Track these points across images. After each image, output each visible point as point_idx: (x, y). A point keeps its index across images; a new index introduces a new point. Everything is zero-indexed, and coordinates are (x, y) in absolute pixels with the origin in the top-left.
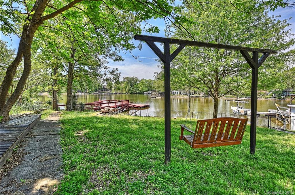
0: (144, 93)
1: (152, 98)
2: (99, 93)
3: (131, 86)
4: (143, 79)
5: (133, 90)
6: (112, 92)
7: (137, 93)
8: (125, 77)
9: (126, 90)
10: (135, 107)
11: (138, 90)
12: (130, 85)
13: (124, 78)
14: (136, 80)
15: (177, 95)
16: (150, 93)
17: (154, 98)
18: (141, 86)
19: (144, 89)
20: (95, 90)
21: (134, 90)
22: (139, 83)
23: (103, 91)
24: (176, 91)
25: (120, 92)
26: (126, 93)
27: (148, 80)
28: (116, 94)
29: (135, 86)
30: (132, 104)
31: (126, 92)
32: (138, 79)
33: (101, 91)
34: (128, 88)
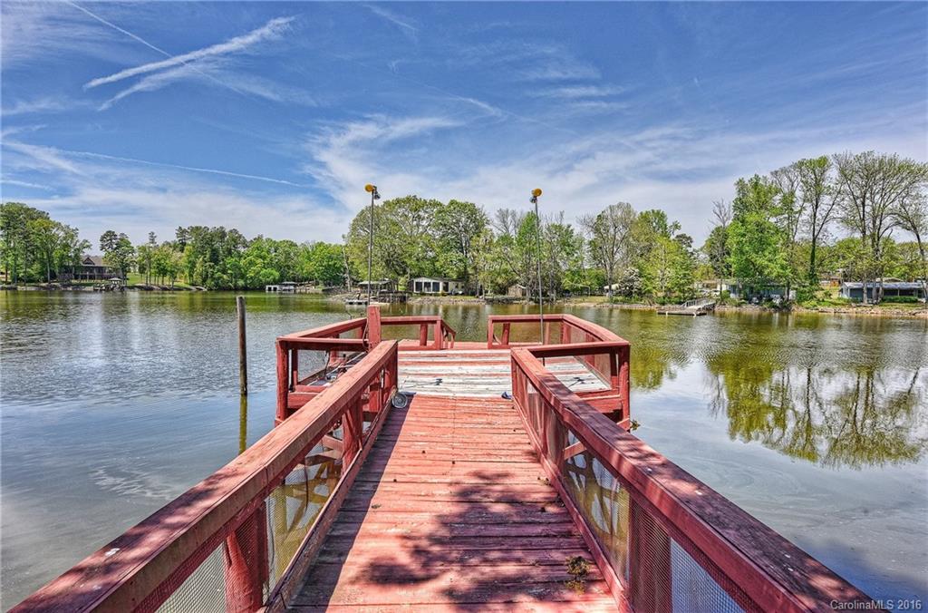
0: (267, 287)
2: (65, 286)
3: (215, 258)
4: (259, 238)
6: (129, 283)
7: (236, 289)
8: (185, 227)
9: (191, 275)
11: (243, 276)
12: (208, 256)
13: (182, 232)
14: (232, 239)
15: (435, 295)
16: (291, 287)
18: (252, 263)
19: (264, 275)
20: (42, 273)
21: (225, 276)
22: (242, 250)
23: (84, 277)
24: (431, 281)
25: (167, 282)
26: (193, 288)
27: (277, 241)
28: (149, 289)
29: (230, 261)
31: (193, 285)
32: (240, 236)
33: (76, 278)
34: (199, 268)
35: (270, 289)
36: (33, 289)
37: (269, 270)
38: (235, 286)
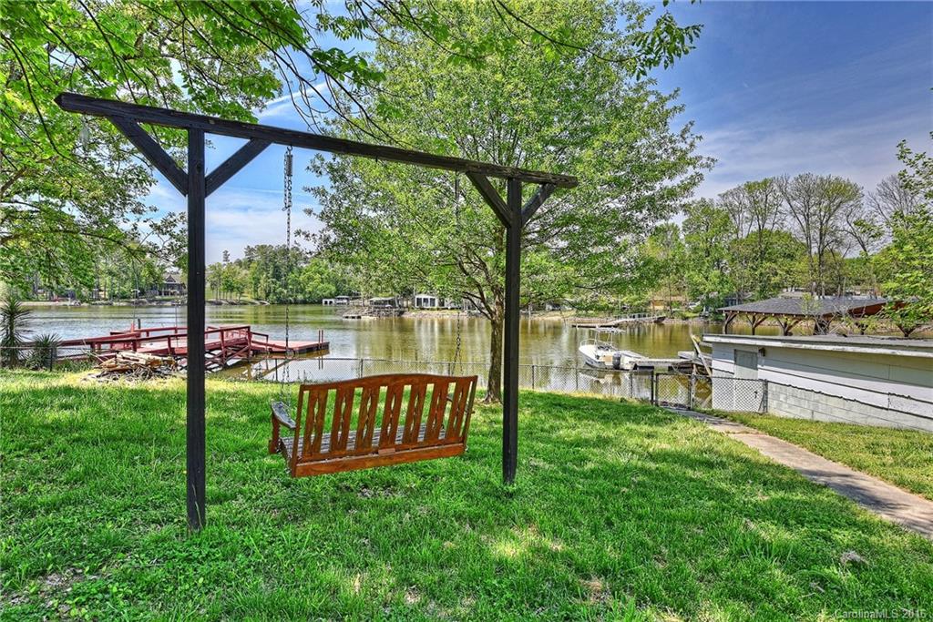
0: (324, 301)
1: (347, 317)
2: (150, 302)
3: (277, 276)
5: (281, 292)
7: (296, 303)
8: (252, 246)
9: (256, 291)
10: (274, 349)
11: (302, 291)
12: (271, 272)
13: (250, 250)
14: (294, 256)
15: (432, 310)
16: (345, 301)
17: (353, 317)
18: (310, 279)
19: (321, 290)
21: (285, 291)
22: (304, 266)
23: (166, 294)
24: (429, 297)
25: (235, 297)
26: (257, 302)
28: (219, 304)
29: (291, 276)
30: (265, 341)
31: (258, 300)
32: (301, 253)
33: (160, 294)
34: (263, 284)
35: (326, 302)
36: (124, 304)
37: (326, 285)
38: (295, 299)
